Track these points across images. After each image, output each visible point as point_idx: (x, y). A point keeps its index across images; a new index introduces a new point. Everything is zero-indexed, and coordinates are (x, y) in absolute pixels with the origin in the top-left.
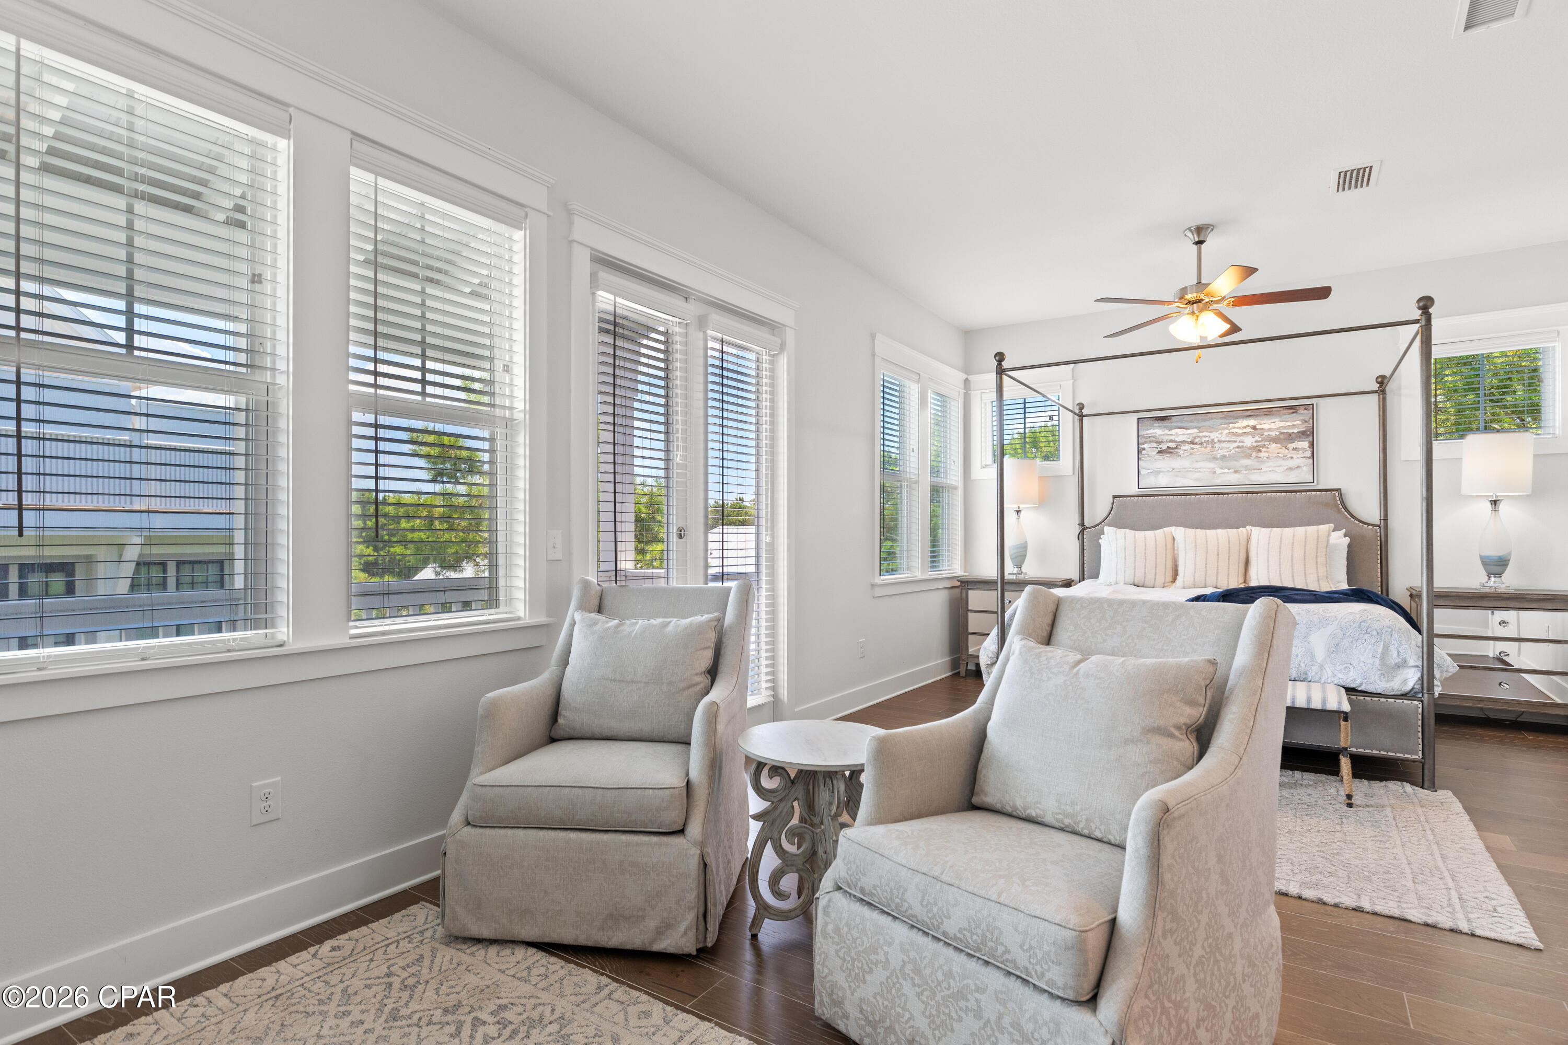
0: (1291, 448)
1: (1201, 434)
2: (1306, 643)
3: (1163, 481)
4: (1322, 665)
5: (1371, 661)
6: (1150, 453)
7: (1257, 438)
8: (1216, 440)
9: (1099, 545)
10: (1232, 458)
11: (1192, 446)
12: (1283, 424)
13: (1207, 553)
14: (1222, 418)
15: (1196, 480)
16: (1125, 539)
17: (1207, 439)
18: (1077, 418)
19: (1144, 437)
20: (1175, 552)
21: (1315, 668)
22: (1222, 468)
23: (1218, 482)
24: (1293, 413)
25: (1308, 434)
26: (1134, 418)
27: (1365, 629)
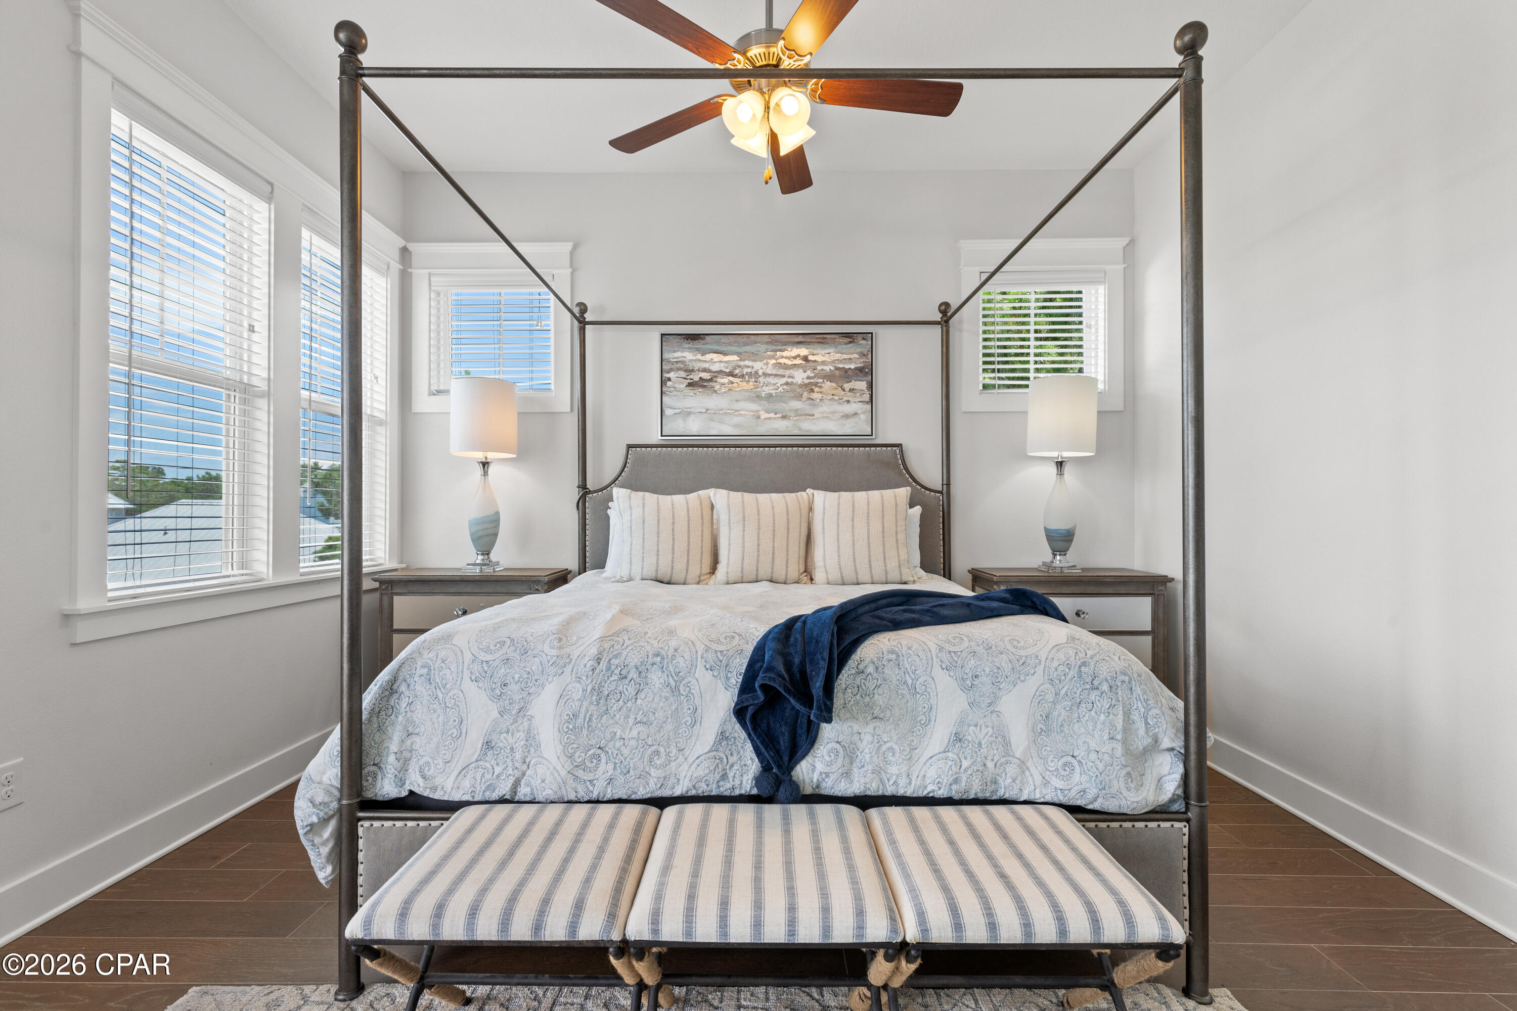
0: (847, 389)
1: (742, 363)
2: (994, 715)
3: (694, 426)
4: (1023, 762)
5: (1107, 748)
6: (677, 386)
7: (809, 373)
8: (760, 373)
9: (608, 518)
10: (780, 398)
11: (731, 378)
12: (838, 356)
13: (759, 529)
14: (767, 343)
15: (736, 426)
16: (644, 507)
17: (749, 370)
18: (576, 323)
19: (669, 362)
20: (715, 527)
21: (1012, 770)
22: (768, 412)
23: (762, 430)
24: (850, 342)
25: (867, 372)
26: (655, 334)
27: (1089, 680)
